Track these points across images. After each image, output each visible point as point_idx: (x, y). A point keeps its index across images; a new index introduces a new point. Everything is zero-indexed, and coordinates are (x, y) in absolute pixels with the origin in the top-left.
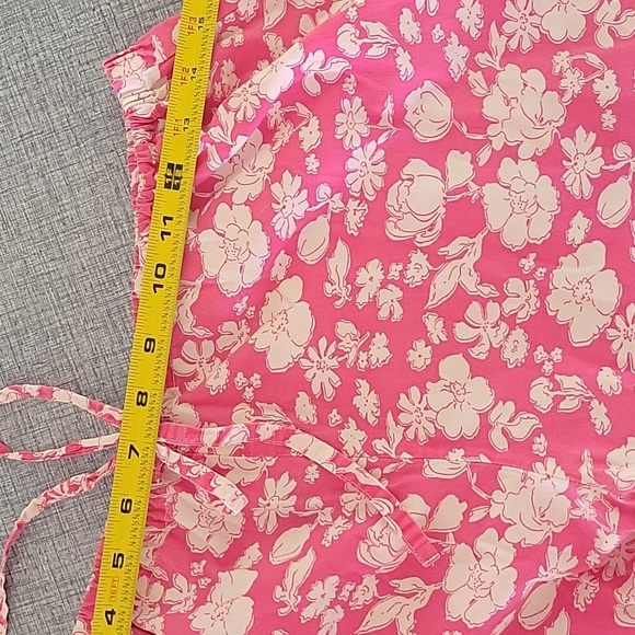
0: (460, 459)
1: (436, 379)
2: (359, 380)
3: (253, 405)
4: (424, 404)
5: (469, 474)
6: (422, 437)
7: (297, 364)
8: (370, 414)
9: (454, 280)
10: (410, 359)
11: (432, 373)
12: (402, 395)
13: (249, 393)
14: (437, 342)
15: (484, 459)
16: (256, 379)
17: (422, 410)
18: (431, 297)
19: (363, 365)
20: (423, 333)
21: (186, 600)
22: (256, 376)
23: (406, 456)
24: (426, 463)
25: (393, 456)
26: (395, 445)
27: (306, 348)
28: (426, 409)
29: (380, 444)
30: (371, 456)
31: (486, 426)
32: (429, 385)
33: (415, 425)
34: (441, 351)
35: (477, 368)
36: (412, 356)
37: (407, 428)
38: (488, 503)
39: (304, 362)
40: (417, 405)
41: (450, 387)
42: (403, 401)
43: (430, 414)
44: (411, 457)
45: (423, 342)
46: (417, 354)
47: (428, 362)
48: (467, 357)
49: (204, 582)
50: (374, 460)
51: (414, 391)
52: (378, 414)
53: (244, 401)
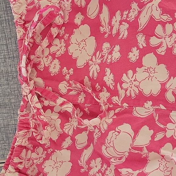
0: (150, 107)
1: (141, 66)
2: (107, 68)
3: (68, 82)
4: (134, 78)
5: (154, 114)
6: (133, 95)
7: (88, 63)
8: (110, 85)
9: (149, 14)
10: (130, 57)
11: (139, 64)
12: (124, 75)
13: (67, 77)
14: (141, 47)
15: (162, 107)
16: (71, 71)
17: (133, 82)
18: (140, 26)
19: (109, 61)
20: (136, 44)
21: (40, 158)
22: (72, 69)
23: (125, 105)
24: (134, 109)
25: (120, 104)
26: (121, 99)
27: (92, 57)
28: (134, 81)
29: (115, 99)
30: (110, 104)
31: (164, 90)
32: (137, 69)
33: (129, 89)
34: (143, 52)
35: (161, 60)
36: (131, 55)
37: (126, 90)
38: (164, 130)
39: (91, 62)
40: (131, 79)
41: (147, 70)
42: (124, 77)
43: (136, 83)
44: (128, 105)
45: (136, 48)
46: (133, 54)
47: (138, 58)
48: (156, 54)
49: (50, 151)
50: (111, 106)
51: (130, 72)
52: (114, 85)
53: (65, 80)
